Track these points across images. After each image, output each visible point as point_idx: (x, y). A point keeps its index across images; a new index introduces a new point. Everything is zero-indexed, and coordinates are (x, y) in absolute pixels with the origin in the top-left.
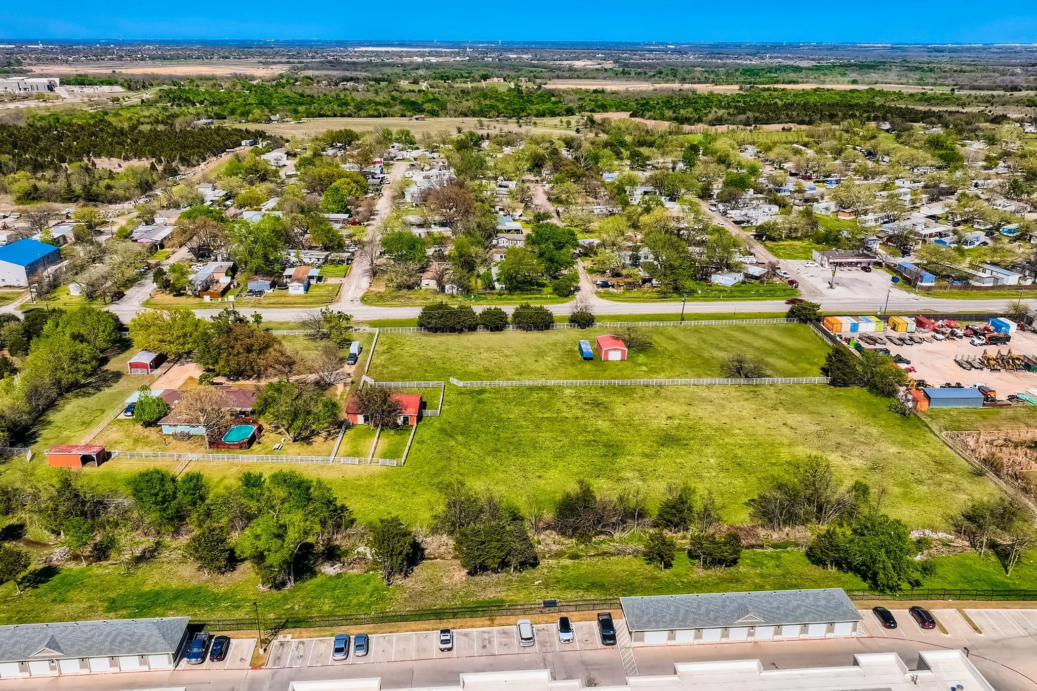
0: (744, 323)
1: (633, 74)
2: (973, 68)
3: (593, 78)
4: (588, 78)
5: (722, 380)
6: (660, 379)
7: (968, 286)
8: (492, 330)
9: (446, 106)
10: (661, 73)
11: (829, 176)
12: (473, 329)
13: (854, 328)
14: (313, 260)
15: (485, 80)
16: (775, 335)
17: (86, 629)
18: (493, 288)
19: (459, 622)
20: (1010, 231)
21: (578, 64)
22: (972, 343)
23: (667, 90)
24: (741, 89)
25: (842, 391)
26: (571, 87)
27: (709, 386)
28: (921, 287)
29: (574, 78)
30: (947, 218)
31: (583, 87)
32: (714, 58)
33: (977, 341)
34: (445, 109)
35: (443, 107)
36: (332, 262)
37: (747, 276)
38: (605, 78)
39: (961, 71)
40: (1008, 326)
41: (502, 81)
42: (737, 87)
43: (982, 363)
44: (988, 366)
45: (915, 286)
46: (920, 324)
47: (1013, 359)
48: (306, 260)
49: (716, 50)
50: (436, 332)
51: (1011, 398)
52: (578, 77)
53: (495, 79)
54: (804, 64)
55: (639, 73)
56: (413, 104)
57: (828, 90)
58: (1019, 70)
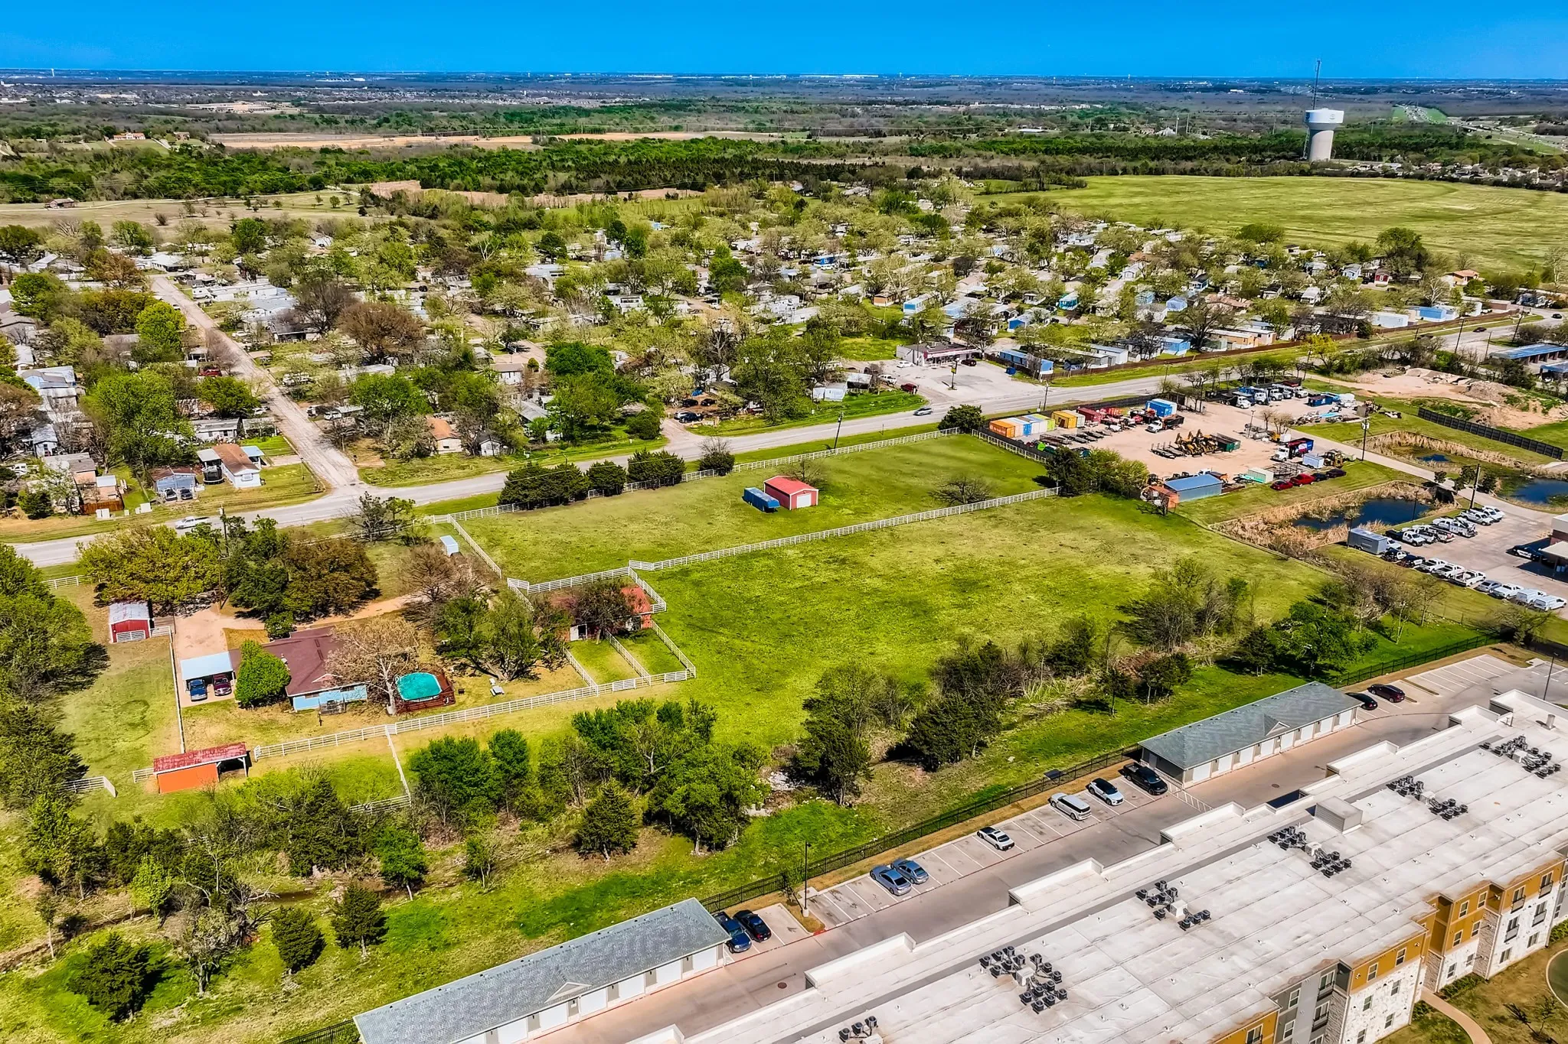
0: (904, 441)
1: (342, 124)
2: (806, 108)
3: (280, 130)
4: (271, 131)
5: (948, 510)
6: (879, 520)
7: (1086, 371)
8: (607, 495)
9: (91, 182)
10: (387, 120)
11: (816, 254)
12: (581, 496)
13: (1027, 430)
14: (215, 435)
15: (111, 137)
16: (949, 451)
17: (599, 944)
18: (545, 440)
19: (996, 813)
20: (1069, 304)
21: (239, 108)
22: (1150, 430)
23: (430, 146)
24: (535, 142)
25: (1078, 501)
26: (280, 144)
27: (941, 518)
28: (1044, 377)
29: (247, 131)
30: (990, 294)
31: (301, 145)
32: (444, 96)
33: (1155, 427)
34: (91, 186)
35: (88, 184)
36: (253, 432)
37: (850, 385)
38: (299, 130)
39: (792, 112)
40: (1170, 408)
41: (143, 138)
42: (529, 139)
43: (1180, 449)
44: (1187, 452)
45: (1037, 376)
46: (1089, 417)
47: (1206, 440)
48: (205, 437)
49: (435, 83)
50: (531, 508)
51: (1239, 479)
52: (254, 130)
53: (129, 136)
54: (585, 104)
55: (353, 122)
56: (27, 180)
57: (661, 141)
58: (859, 110)
